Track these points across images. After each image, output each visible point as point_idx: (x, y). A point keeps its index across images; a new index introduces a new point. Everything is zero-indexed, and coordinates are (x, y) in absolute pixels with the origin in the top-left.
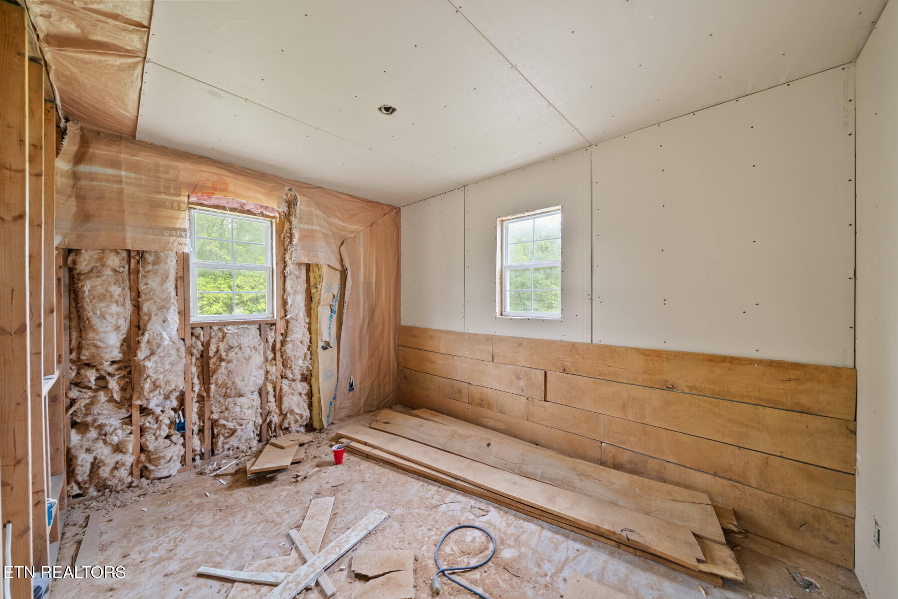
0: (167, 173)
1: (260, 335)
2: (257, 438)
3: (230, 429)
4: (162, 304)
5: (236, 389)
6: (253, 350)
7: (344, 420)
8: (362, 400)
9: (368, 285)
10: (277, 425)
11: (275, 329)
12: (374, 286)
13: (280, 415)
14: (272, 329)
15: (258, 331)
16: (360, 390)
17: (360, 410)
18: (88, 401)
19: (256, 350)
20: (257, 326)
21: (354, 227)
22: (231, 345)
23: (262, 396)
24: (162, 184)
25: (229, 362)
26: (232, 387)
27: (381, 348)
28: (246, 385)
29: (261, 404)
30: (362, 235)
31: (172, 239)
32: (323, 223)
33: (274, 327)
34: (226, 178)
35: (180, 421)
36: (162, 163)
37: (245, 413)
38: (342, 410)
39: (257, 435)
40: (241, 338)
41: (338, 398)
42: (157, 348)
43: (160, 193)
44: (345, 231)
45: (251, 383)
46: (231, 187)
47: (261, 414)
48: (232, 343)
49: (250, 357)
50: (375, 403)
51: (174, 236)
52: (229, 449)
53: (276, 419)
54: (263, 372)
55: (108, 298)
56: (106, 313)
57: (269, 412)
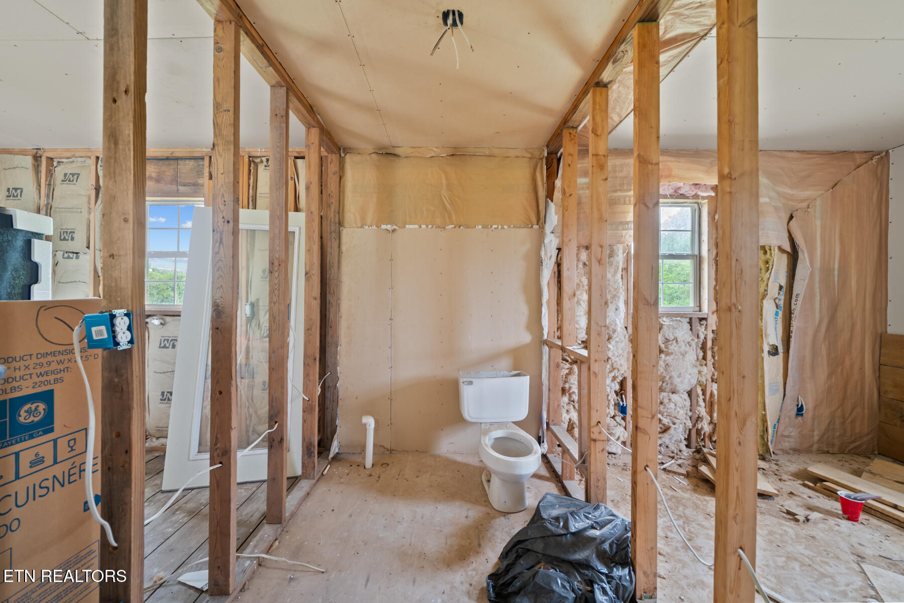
0: (622, 171)
1: (691, 329)
2: (685, 443)
3: (664, 425)
4: (614, 293)
5: (672, 384)
6: (688, 345)
7: (788, 453)
8: (816, 433)
9: (826, 271)
10: (707, 434)
11: (706, 325)
12: (836, 273)
13: (709, 424)
14: (702, 325)
15: (689, 325)
16: (813, 419)
17: (812, 446)
18: (567, 371)
19: (690, 345)
20: (688, 320)
21: (807, 193)
22: (668, 338)
23: (693, 398)
24: (618, 182)
25: (667, 354)
26: (669, 382)
27: (847, 363)
28: (682, 382)
29: (691, 405)
30: (818, 202)
31: (624, 232)
32: (772, 194)
33: (704, 322)
34: (669, 164)
35: (623, 405)
36: (618, 163)
37: (678, 412)
38: (786, 439)
39: (685, 439)
40: (677, 331)
41: (782, 421)
42: (613, 333)
43: (616, 191)
44: (792, 200)
45: (686, 381)
46: (675, 172)
47: (690, 418)
48: (669, 336)
49: (686, 353)
50: (837, 442)
51: (626, 229)
52: (660, 445)
53: (707, 428)
54: (696, 371)
55: (581, 287)
56: (581, 300)
57: (699, 417)
